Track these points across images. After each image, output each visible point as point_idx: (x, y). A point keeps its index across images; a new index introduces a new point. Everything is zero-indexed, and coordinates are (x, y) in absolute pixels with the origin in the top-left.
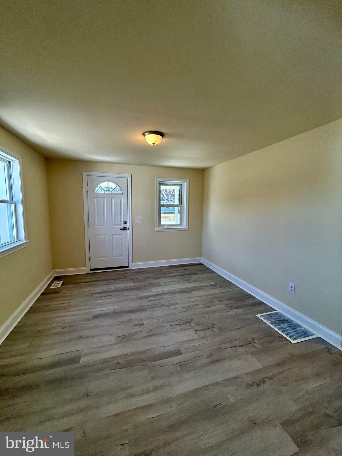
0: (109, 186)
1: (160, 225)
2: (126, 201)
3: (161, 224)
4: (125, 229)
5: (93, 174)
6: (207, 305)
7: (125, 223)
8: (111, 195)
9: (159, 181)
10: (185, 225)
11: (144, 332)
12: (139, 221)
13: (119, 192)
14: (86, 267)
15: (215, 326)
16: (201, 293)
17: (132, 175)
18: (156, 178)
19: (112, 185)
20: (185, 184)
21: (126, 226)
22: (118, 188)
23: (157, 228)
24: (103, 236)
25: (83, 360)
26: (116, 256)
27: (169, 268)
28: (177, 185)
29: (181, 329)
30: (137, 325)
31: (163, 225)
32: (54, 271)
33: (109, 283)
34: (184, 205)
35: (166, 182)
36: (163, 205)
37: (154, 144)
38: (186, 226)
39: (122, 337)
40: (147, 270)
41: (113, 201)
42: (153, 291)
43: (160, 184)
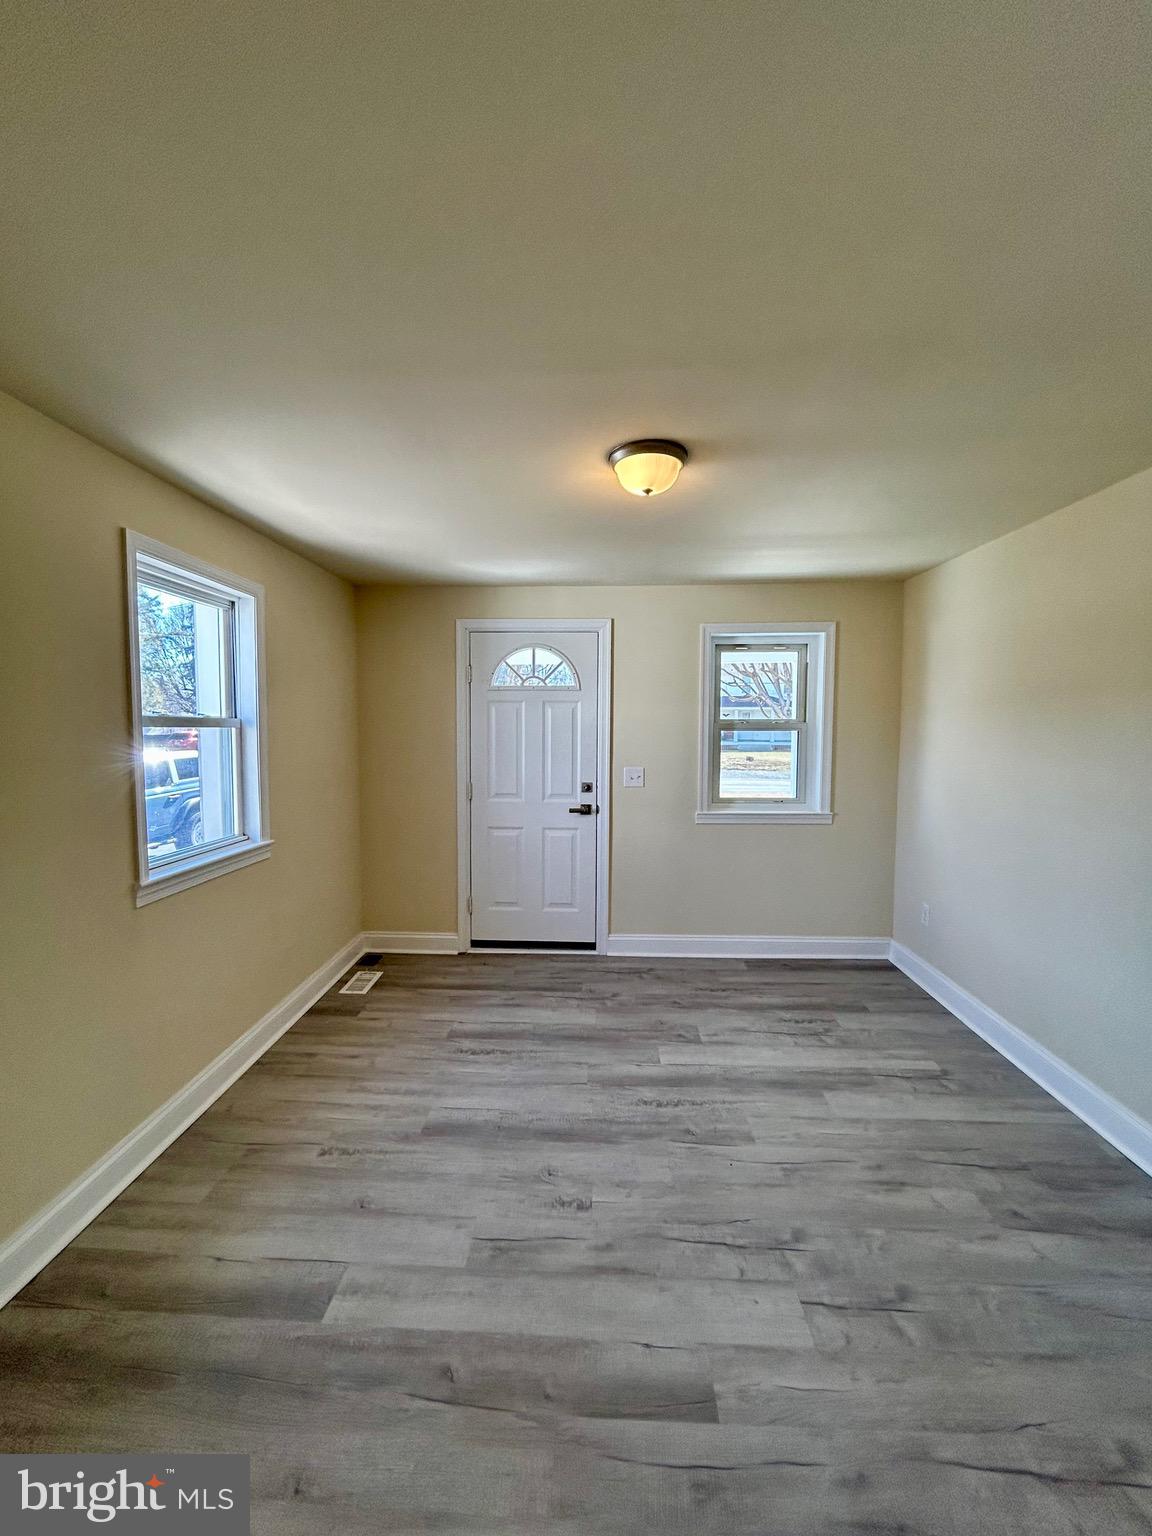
0: (537, 663)
1: (714, 798)
2: (590, 712)
3: (722, 795)
4: (586, 810)
5: (488, 624)
6: (884, 1175)
7: (588, 788)
8: (544, 695)
9: (713, 637)
10: (817, 804)
11: (583, 1245)
12: (634, 783)
13: (570, 682)
14: (456, 931)
15: (910, 1307)
16: (869, 1104)
17: (613, 620)
18: (701, 626)
19: (546, 658)
20: (821, 642)
21: (588, 799)
22: (565, 669)
23: (702, 809)
24: (514, 833)
25: (340, 1312)
26: (552, 905)
27: (745, 968)
28: (787, 647)
29: (742, 1272)
30: (563, 1204)
31: (730, 801)
32: (362, 935)
33: (517, 1001)
34: (815, 725)
35: (743, 637)
36: (730, 726)
37: (648, 491)
38: (822, 807)
39: (499, 1244)
40: (658, 966)
41: (549, 712)
42: (664, 1059)
43: (720, 648)
